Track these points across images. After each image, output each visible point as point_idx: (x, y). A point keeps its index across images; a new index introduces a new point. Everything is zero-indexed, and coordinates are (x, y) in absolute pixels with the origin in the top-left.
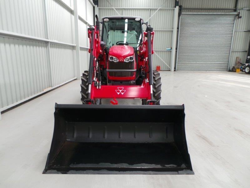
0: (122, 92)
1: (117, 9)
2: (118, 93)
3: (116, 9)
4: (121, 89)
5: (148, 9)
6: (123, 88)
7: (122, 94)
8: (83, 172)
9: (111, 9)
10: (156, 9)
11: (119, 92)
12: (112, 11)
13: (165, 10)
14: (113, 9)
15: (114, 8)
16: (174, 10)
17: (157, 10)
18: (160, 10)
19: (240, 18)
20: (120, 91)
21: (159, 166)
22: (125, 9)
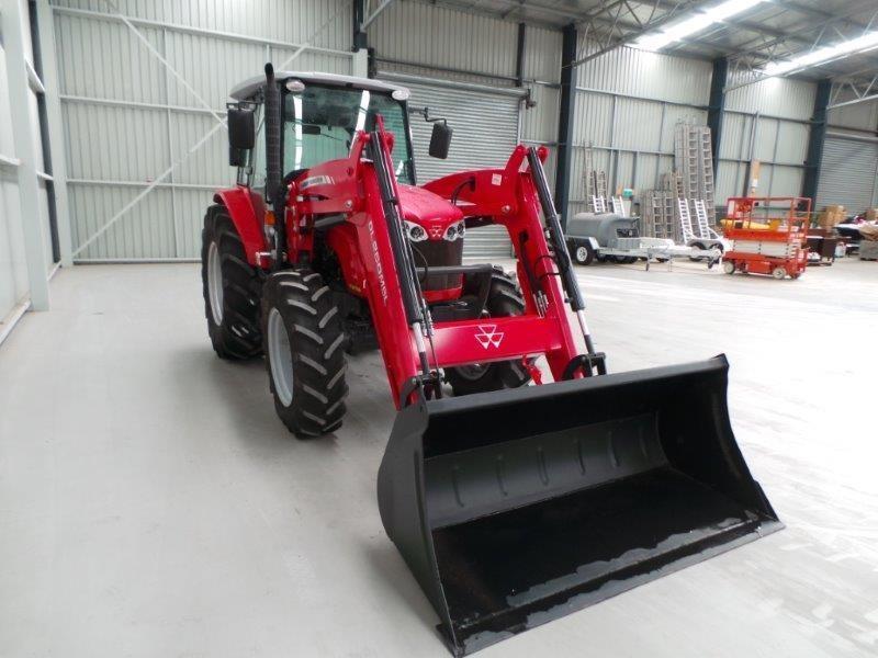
0: (495, 338)
1: (137, 25)
2: (486, 345)
3: (133, 23)
4: (489, 330)
5: (264, 45)
6: (495, 326)
7: (497, 344)
8: (563, 607)
9: (109, 21)
10: (294, 50)
11: (485, 339)
12: (114, 28)
13: (322, 54)
14: (119, 23)
15: (125, 19)
16: (351, 58)
17: (297, 53)
18: (307, 52)
19: (532, 106)
20: (490, 336)
21: (710, 532)
22: (172, 30)
